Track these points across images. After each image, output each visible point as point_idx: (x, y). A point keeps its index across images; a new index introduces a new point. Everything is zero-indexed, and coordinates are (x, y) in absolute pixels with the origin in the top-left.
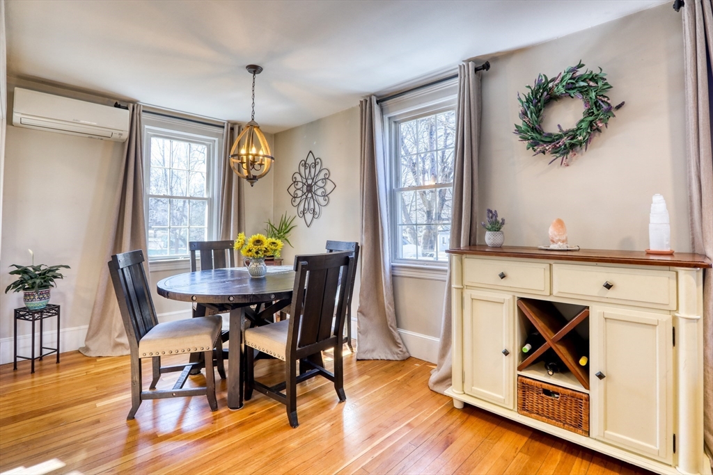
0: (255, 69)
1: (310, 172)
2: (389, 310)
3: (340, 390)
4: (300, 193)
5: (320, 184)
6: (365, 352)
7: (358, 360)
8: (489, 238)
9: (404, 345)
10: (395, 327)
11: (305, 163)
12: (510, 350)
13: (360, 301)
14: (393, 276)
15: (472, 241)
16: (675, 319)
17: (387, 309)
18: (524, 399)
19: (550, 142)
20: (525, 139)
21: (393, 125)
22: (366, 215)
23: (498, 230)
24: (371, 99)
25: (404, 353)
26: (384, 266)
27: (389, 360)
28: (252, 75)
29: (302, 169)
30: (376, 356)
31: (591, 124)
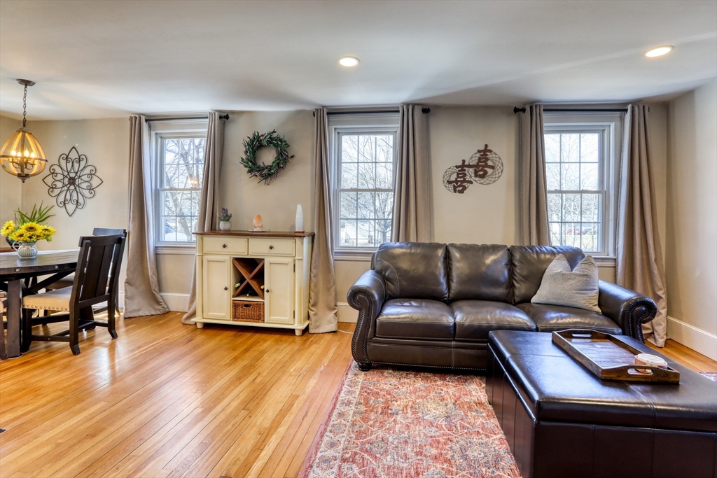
0: (27, 83)
1: (73, 166)
2: (153, 279)
3: (113, 331)
4: (59, 185)
5: (85, 178)
6: (131, 312)
7: (125, 318)
8: (222, 225)
9: (165, 303)
10: (158, 291)
11: (67, 158)
12: (228, 287)
13: (128, 275)
14: (157, 255)
15: (213, 228)
16: (295, 260)
17: (151, 278)
18: (235, 312)
19: (259, 171)
20: (246, 167)
21: (159, 140)
22: (133, 207)
23: (228, 220)
24: (140, 117)
25: (165, 308)
26: (149, 247)
27: (152, 315)
28: (24, 86)
29: (63, 163)
30: (141, 313)
31: (278, 164)
